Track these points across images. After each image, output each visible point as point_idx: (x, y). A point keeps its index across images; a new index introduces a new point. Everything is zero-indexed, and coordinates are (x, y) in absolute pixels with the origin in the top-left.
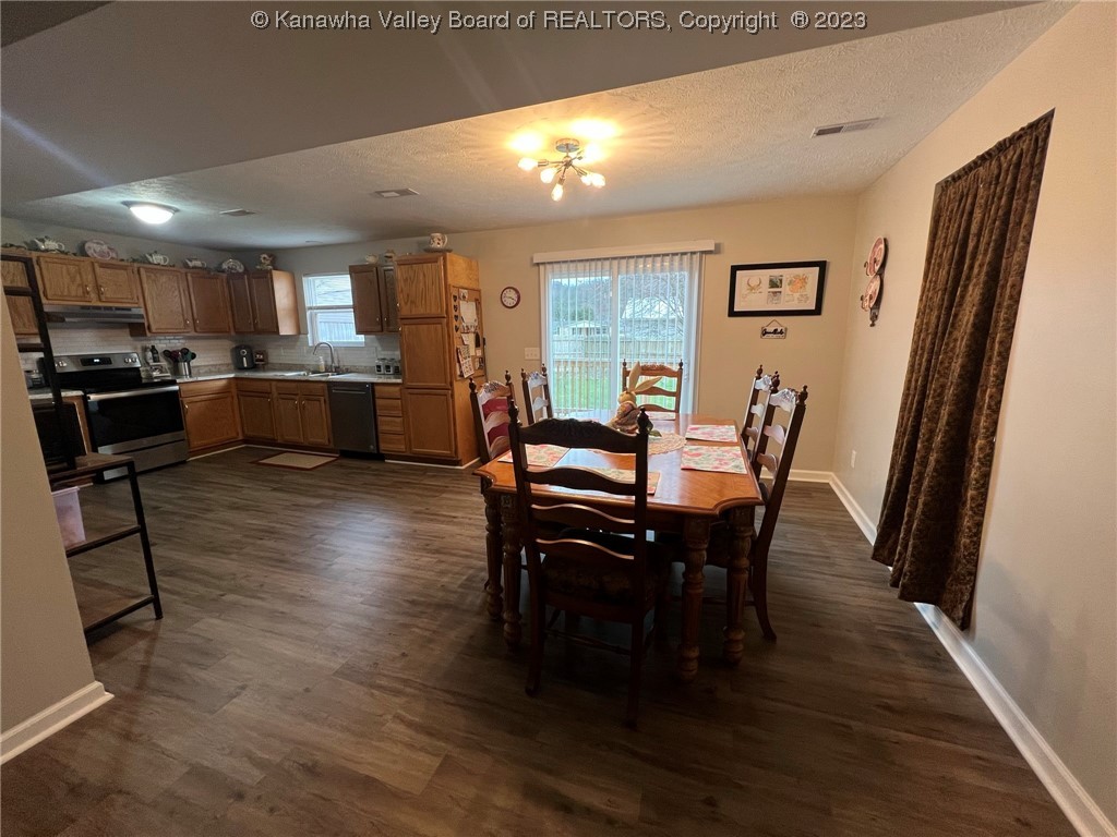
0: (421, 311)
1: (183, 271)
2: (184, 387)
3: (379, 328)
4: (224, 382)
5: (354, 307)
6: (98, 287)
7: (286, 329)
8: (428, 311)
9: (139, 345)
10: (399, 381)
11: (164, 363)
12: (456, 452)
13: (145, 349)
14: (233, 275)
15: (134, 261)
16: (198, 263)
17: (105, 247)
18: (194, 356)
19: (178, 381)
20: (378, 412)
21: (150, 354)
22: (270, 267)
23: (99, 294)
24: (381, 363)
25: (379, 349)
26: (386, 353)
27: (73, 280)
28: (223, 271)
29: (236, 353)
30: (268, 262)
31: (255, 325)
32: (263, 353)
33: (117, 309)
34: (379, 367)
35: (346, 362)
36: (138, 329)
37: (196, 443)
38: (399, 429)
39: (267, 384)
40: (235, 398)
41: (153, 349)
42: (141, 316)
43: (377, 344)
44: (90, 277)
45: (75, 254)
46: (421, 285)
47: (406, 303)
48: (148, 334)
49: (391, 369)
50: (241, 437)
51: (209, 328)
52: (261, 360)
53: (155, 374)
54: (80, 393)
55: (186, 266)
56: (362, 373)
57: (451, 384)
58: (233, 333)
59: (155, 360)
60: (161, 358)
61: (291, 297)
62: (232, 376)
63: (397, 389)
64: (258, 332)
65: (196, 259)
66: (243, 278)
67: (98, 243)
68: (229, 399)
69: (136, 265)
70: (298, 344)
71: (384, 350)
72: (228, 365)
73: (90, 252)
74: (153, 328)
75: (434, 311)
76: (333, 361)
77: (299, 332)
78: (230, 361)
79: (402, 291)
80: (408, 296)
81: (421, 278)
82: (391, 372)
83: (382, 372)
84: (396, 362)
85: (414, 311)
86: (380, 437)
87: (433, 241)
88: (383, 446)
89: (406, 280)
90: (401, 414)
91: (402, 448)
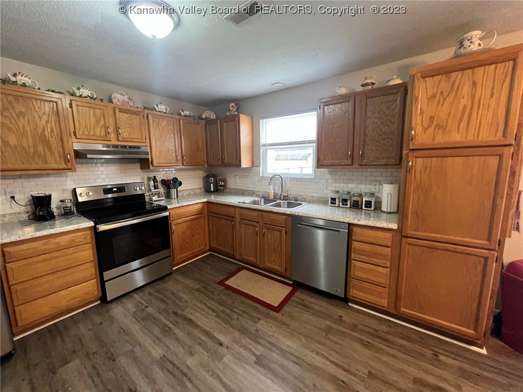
0: (456, 137)
1: (177, 117)
2: (172, 212)
4: (200, 206)
5: (318, 142)
6: (117, 129)
7: (245, 163)
8: (470, 138)
9: (146, 175)
10: (394, 226)
11: (161, 190)
13: (149, 179)
14: (209, 122)
15: (145, 108)
16: (188, 113)
17: (126, 98)
18: (180, 184)
19: (169, 207)
20: (353, 256)
21: (152, 183)
22: (236, 113)
23: (118, 134)
24: (334, 196)
25: (330, 181)
27: (98, 122)
28: (202, 119)
29: (206, 179)
30: (235, 110)
31: (223, 159)
32: (224, 181)
33: (130, 147)
34: (333, 200)
36: (145, 163)
37: (178, 257)
38: (383, 281)
39: (232, 209)
40: (206, 217)
41: (155, 179)
42: (147, 153)
43: (329, 177)
44: (112, 121)
45: (102, 100)
46: (465, 101)
47: (425, 129)
48: (151, 168)
50: (208, 248)
51: (191, 161)
52: (223, 186)
53: (155, 198)
54: (92, 224)
55: (180, 115)
58: (206, 166)
59: (156, 187)
60: (160, 186)
61: (250, 137)
62: (205, 200)
63: (389, 235)
64: (225, 165)
65: (186, 110)
66: (216, 123)
67: (122, 94)
68: (202, 219)
69: (146, 111)
70: (251, 174)
71: (335, 181)
72: (201, 188)
73: (114, 101)
74: (155, 164)
76: (282, 191)
77: (253, 166)
78: (202, 186)
79: (422, 113)
80: (432, 119)
81: (466, 90)
82: (348, 206)
83: (337, 205)
84: (354, 195)
85: (441, 139)
86: (353, 282)
87: (467, 43)
88: (354, 293)
89: (434, 96)
90: (388, 264)
91: (384, 302)
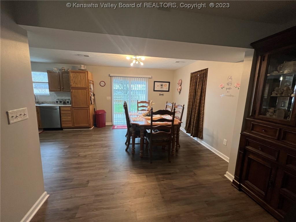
0: (79, 86)
3: (59, 90)
5: (49, 83)
8: (81, 86)
10: (71, 106)
12: (90, 125)
20: (62, 115)
24: (57, 100)
25: (56, 96)
26: (59, 97)
34: (57, 102)
35: (41, 100)
38: (70, 120)
43: (55, 95)
46: (79, 79)
47: (74, 84)
49: (62, 102)
56: (48, 103)
57: (89, 106)
63: (70, 108)
75: (84, 86)
79: (72, 80)
80: (74, 82)
81: (79, 77)
82: (62, 103)
83: (58, 103)
84: (64, 100)
85: (77, 86)
86: (62, 123)
87: (81, 67)
88: (63, 125)
89: (74, 77)
90: (71, 115)
91: (71, 125)
